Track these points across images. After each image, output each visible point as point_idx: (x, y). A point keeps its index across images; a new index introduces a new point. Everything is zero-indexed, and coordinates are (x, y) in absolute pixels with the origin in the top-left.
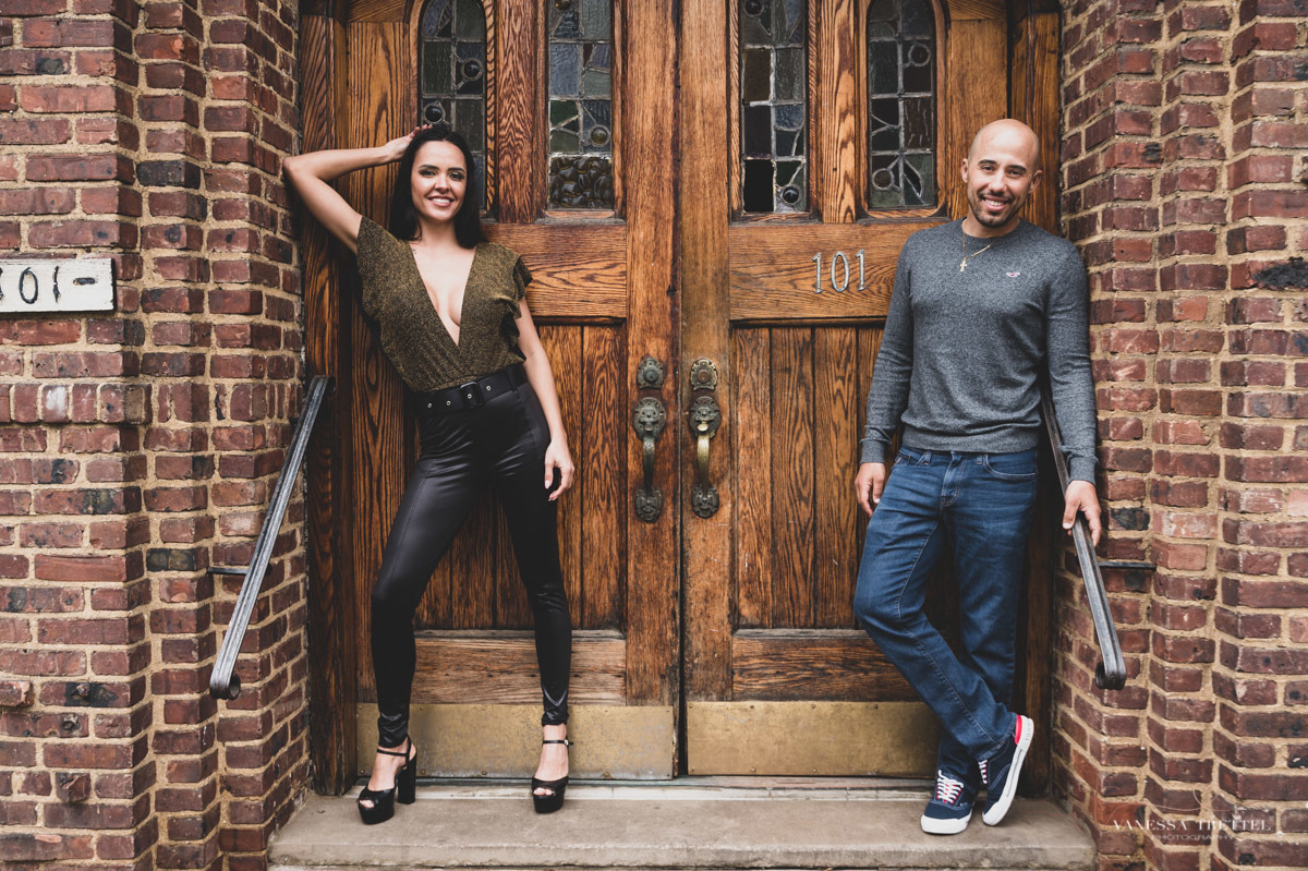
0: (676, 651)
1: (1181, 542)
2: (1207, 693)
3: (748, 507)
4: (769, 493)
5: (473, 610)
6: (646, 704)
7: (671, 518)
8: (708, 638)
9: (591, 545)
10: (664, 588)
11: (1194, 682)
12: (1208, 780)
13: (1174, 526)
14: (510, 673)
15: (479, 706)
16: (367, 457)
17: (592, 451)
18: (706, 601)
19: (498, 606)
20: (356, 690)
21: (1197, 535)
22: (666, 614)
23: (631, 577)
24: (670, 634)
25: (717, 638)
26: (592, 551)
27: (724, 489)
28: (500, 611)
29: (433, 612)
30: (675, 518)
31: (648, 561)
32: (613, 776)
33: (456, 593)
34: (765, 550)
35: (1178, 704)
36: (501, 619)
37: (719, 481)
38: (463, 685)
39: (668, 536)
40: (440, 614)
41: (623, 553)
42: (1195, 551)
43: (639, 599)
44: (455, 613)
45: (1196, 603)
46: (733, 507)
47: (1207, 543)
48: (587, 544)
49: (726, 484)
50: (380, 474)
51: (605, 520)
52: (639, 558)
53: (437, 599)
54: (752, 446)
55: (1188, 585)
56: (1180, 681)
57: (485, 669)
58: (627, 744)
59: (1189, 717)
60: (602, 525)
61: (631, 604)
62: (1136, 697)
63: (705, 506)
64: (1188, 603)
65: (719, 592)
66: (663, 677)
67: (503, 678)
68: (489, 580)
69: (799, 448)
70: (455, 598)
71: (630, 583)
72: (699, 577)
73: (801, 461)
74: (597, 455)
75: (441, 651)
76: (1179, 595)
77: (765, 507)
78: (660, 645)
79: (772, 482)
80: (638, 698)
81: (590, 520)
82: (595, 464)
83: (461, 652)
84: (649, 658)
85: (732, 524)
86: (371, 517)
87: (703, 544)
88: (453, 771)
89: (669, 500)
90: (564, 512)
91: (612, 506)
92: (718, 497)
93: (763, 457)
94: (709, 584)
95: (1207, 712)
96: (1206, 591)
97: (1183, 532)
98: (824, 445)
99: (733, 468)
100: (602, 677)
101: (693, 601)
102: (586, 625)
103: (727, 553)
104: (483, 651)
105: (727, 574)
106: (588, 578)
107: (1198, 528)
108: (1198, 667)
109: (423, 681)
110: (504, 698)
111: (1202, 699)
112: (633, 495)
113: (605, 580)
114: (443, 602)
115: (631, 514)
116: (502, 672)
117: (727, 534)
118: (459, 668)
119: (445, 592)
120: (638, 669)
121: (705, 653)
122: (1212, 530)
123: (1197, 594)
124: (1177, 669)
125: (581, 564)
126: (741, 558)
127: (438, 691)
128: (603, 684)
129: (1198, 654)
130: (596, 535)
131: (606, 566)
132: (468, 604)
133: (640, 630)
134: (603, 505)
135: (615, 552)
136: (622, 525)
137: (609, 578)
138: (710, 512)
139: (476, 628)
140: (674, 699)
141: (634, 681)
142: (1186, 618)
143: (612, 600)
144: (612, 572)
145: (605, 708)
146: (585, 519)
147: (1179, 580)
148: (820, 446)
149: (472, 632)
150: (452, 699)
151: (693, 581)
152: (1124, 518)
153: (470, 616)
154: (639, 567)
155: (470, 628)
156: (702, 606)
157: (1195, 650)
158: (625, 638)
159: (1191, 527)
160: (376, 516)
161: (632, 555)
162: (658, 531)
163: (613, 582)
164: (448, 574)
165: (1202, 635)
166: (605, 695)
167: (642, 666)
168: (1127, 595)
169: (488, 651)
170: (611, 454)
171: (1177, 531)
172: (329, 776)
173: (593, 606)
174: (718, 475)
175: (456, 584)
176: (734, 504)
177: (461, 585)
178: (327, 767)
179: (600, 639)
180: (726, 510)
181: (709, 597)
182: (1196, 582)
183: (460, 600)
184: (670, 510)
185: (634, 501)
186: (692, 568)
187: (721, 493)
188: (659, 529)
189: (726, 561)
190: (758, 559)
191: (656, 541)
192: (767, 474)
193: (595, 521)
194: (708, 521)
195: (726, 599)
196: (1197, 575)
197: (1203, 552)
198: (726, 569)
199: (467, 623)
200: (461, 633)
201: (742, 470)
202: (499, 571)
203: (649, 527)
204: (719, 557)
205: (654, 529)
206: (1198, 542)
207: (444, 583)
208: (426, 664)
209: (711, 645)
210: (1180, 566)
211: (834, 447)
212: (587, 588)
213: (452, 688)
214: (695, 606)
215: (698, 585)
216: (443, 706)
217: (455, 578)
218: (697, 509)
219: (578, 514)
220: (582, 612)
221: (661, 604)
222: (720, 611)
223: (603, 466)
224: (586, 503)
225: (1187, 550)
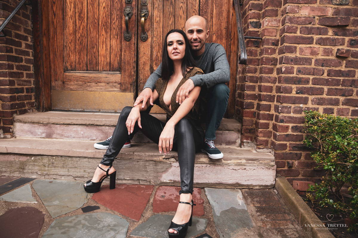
0: (135, 78)
1: (269, 27)
2: (275, 75)
3: (156, 39)
4: (162, 35)
5: (81, 66)
6: (126, 92)
7: (134, 40)
8: (144, 75)
9: (113, 48)
10: (132, 60)
11: (271, 71)
12: (273, 101)
13: (267, 23)
14: (91, 82)
15: (82, 91)
16: (53, 22)
17: (113, 22)
18: (144, 65)
19: (88, 65)
20: (51, 87)
21: (274, 26)
22: (132, 67)
23: (123, 57)
24: (133, 73)
25: (147, 75)
26: (113, 50)
27: (149, 34)
28: (89, 66)
29: (71, 66)
30: (135, 40)
31: (127, 52)
32: (117, 111)
33: (77, 61)
34: (160, 51)
35: (266, 78)
36: (89, 68)
37: (148, 32)
38: (78, 86)
39: (133, 45)
40: (73, 67)
41: (121, 50)
42: (273, 30)
43: (125, 63)
44: (77, 67)
45: (273, 47)
46: (152, 39)
47: (277, 28)
48: (112, 48)
49: (150, 32)
50: (56, 27)
51: (116, 41)
52: (125, 51)
53: (72, 63)
54: (157, 22)
55: (270, 41)
56: (267, 71)
57: (84, 81)
58: (121, 103)
59: (269, 82)
60: (116, 43)
61: (123, 64)
62: (255, 79)
63: (144, 38)
64: (270, 47)
65: (147, 62)
66: (131, 85)
67: (89, 84)
68: (86, 57)
69: (170, 23)
70: (77, 63)
71: (122, 58)
72: (142, 58)
73: (171, 26)
74: (115, 23)
75: (73, 76)
76: (268, 44)
77: (161, 39)
78: (130, 76)
79: (163, 32)
80: (124, 90)
81: (113, 41)
82: (114, 26)
83: (78, 77)
84: (127, 79)
85: (151, 43)
86: (54, 39)
87: (143, 49)
88: (76, 109)
89: (133, 35)
90: (105, 39)
91: (118, 37)
92: (147, 36)
93: (160, 25)
94: (145, 60)
95: (274, 80)
96: (276, 43)
97: (270, 24)
98: (177, 22)
99: (152, 28)
100: (115, 84)
101: (140, 65)
102: (111, 70)
103: (150, 51)
104: (83, 76)
105: (150, 57)
106: (112, 57)
107: (274, 23)
108: (272, 67)
109: (68, 84)
110: (89, 89)
111: (273, 76)
112: (124, 33)
113: (116, 58)
114: (74, 63)
115: (123, 39)
116: (88, 82)
117: (150, 46)
118: (77, 81)
119: (74, 61)
120: (124, 82)
121: (143, 79)
122: (279, 24)
123: (273, 44)
124: (266, 67)
125: (110, 53)
126: (154, 54)
127: (72, 87)
128: (115, 86)
129: (273, 63)
130: (114, 45)
131: (116, 54)
132: (80, 64)
133: (125, 71)
134: (116, 37)
135: (119, 50)
136: (121, 42)
137: (117, 57)
138: (145, 40)
139: (82, 71)
140: (134, 91)
141: (123, 85)
142: (269, 51)
143: (118, 63)
144: (118, 56)
145: (115, 93)
146: (111, 41)
147: (268, 39)
148: (176, 22)
149: (81, 72)
150: (75, 89)
151: (141, 59)
152: (254, 24)
153: (81, 67)
154: (125, 54)
155: (81, 71)
156: (143, 66)
157: (272, 61)
158: (121, 74)
159: (272, 23)
160: (55, 39)
161: (123, 50)
162: (130, 44)
163: (118, 58)
164: (75, 56)
165: (274, 57)
166: (115, 89)
167: (125, 81)
168: (254, 48)
169: (85, 76)
170: (118, 23)
171: (268, 24)
172: (41, 106)
173: (113, 65)
174: (148, 29)
175: (77, 58)
176: (152, 38)
177: (78, 59)
178: (40, 104)
179: (114, 74)
180: (150, 40)
181: (145, 64)
182: (273, 40)
183: (78, 63)
184: (133, 38)
185: (124, 35)
186: (141, 55)
187: (148, 34)
188: (131, 43)
189: (150, 54)
190: (159, 54)
191: (130, 47)
192: (162, 30)
193: (114, 41)
194: (145, 43)
195: (149, 64)
196: (274, 38)
197: (275, 31)
198: (149, 56)
199: (80, 69)
200: (78, 72)
201: (155, 29)
202: (88, 55)
203: (128, 43)
204: (147, 52)
205: (129, 43)
206: (274, 28)
207: (74, 58)
208: (69, 80)
209: (145, 77)
210: (268, 35)
211: (180, 22)
212: (111, 60)
213: (76, 87)
214: (141, 66)
215: (142, 61)
216: (73, 91)
217: (77, 57)
218: (142, 39)
219: (109, 40)
220: (110, 67)
221: (131, 64)
222: (148, 68)
223: (116, 26)
224: (111, 36)
225: (271, 30)
